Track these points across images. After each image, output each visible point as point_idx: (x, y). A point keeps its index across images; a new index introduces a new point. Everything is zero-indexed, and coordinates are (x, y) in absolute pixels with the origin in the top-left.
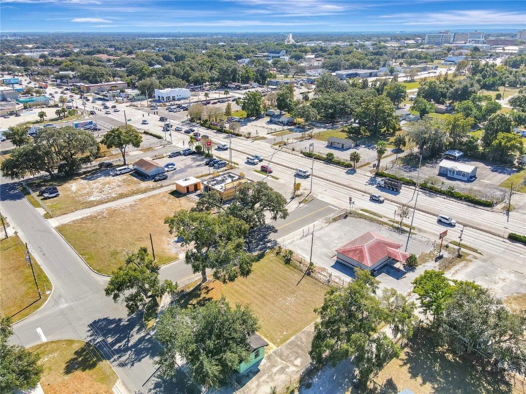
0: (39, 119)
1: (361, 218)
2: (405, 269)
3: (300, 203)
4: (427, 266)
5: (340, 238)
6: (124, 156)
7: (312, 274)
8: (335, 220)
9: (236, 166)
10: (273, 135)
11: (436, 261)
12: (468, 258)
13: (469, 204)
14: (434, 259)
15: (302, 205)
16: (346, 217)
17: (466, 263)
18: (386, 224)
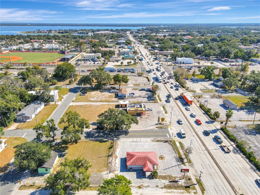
0: (121, 64)
1: (172, 145)
2: (148, 176)
3: (157, 128)
4: (161, 181)
5: (145, 149)
6: (120, 86)
7: (110, 157)
8: (158, 141)
9: (159, 101)
10: (202, 91)
11: (170, 182)
12: (190, 190)
13: (254, 167)
14: (171, 180)
15: (156, 129)
16: (165, 142)
17: (184, 192)
18: (179, 153)
